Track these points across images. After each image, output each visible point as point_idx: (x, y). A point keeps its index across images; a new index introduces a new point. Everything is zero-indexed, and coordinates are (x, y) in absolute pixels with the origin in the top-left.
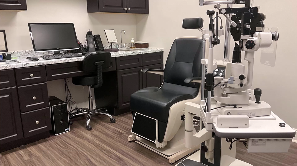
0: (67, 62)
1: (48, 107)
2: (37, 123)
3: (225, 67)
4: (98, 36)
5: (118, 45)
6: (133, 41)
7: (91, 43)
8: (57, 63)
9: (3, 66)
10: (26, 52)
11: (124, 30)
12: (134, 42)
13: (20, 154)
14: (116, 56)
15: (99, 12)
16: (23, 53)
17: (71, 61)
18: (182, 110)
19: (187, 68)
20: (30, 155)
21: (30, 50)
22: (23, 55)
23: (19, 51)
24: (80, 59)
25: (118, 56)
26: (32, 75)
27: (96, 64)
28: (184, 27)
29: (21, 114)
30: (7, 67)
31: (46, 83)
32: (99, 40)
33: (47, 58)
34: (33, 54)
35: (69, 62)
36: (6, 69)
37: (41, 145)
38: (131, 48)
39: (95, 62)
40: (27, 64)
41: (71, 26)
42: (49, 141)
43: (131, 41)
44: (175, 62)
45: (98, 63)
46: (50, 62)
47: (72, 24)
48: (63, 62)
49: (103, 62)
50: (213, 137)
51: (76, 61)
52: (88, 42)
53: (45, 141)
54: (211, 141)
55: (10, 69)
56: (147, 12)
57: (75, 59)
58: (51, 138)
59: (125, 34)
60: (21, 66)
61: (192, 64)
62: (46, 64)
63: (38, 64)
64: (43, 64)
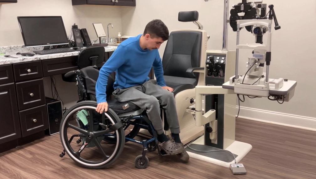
0: (62, 57)
1: (45, 105)
2: (35, 122)
3: (225, 55)
4: (85, 30)
5: (105, 40)
6: (119, 35)
7: (78, 37)
8: (53, 58)
9: (2, 61)
10: (12, 48)
11: (110, 24)
12: (121, 36)
13: (20, 154)
14: (109, 51)
15: (87, 4)
16: (8, 48)
17: (66, 56)
18: (185, 99)
19: (184, 59)
20: (31, 153)
21: (16, 46)
22: (8, 51)
23: (5, 47)
24: (74, 53)
25: (111, 51)
26: (29, 70)
27: (91, 59)
28: (180, 20)
29: (19, 112)
30: (6, 62)
31: (42, 79)
32: (86, 34)
33: (41, 53)
34: (19, 50)
35: (64, 56)
36: (5, 64)
37: (39, 144)
38: (118, 43)
39: (90, 57)
40: (24, 59)
41: (59, 19)
42: (46, 141)
43: (118, 35)
44: (172, 54)
45: (93, 58)
46: (46, 57)
47: (60, 17)
48: (58, 57)
49: (98, 56)
50: (216, 120)
51: (71, 55)
52: (75, 36)
53: (42, 141)
54: (214, 122)
55: (9, 64)
56: (134, 5)
57: (70, 54)
58: (46, 138)
59: (112, 28)
60: (19, 62)
61: (190, 55)
62: (42, 59)
63: (35, 59)
64: (40, 58)
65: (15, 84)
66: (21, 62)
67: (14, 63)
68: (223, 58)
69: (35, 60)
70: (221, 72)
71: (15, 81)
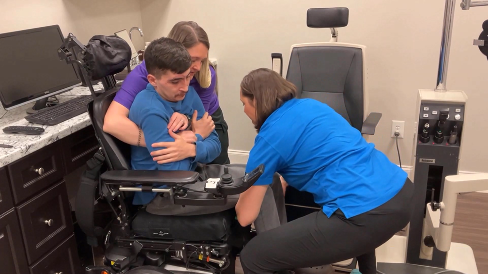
11: (136, 28)
26: (40, 170)
31: (64, 181)
40: (30, 147)
44: (302, 93)
47: (57, 28)
59: (142, 36)
60: (20, 156)
61: (342, 93)
62: (61, 138)
63: (49, 141)
64: (57, 138)
65: (16, 209)
66: (24, 155)
67: (10, 162)
68: (458, 110)
69: (50, 143)
70: (454, 137)
71: (16, 202)
